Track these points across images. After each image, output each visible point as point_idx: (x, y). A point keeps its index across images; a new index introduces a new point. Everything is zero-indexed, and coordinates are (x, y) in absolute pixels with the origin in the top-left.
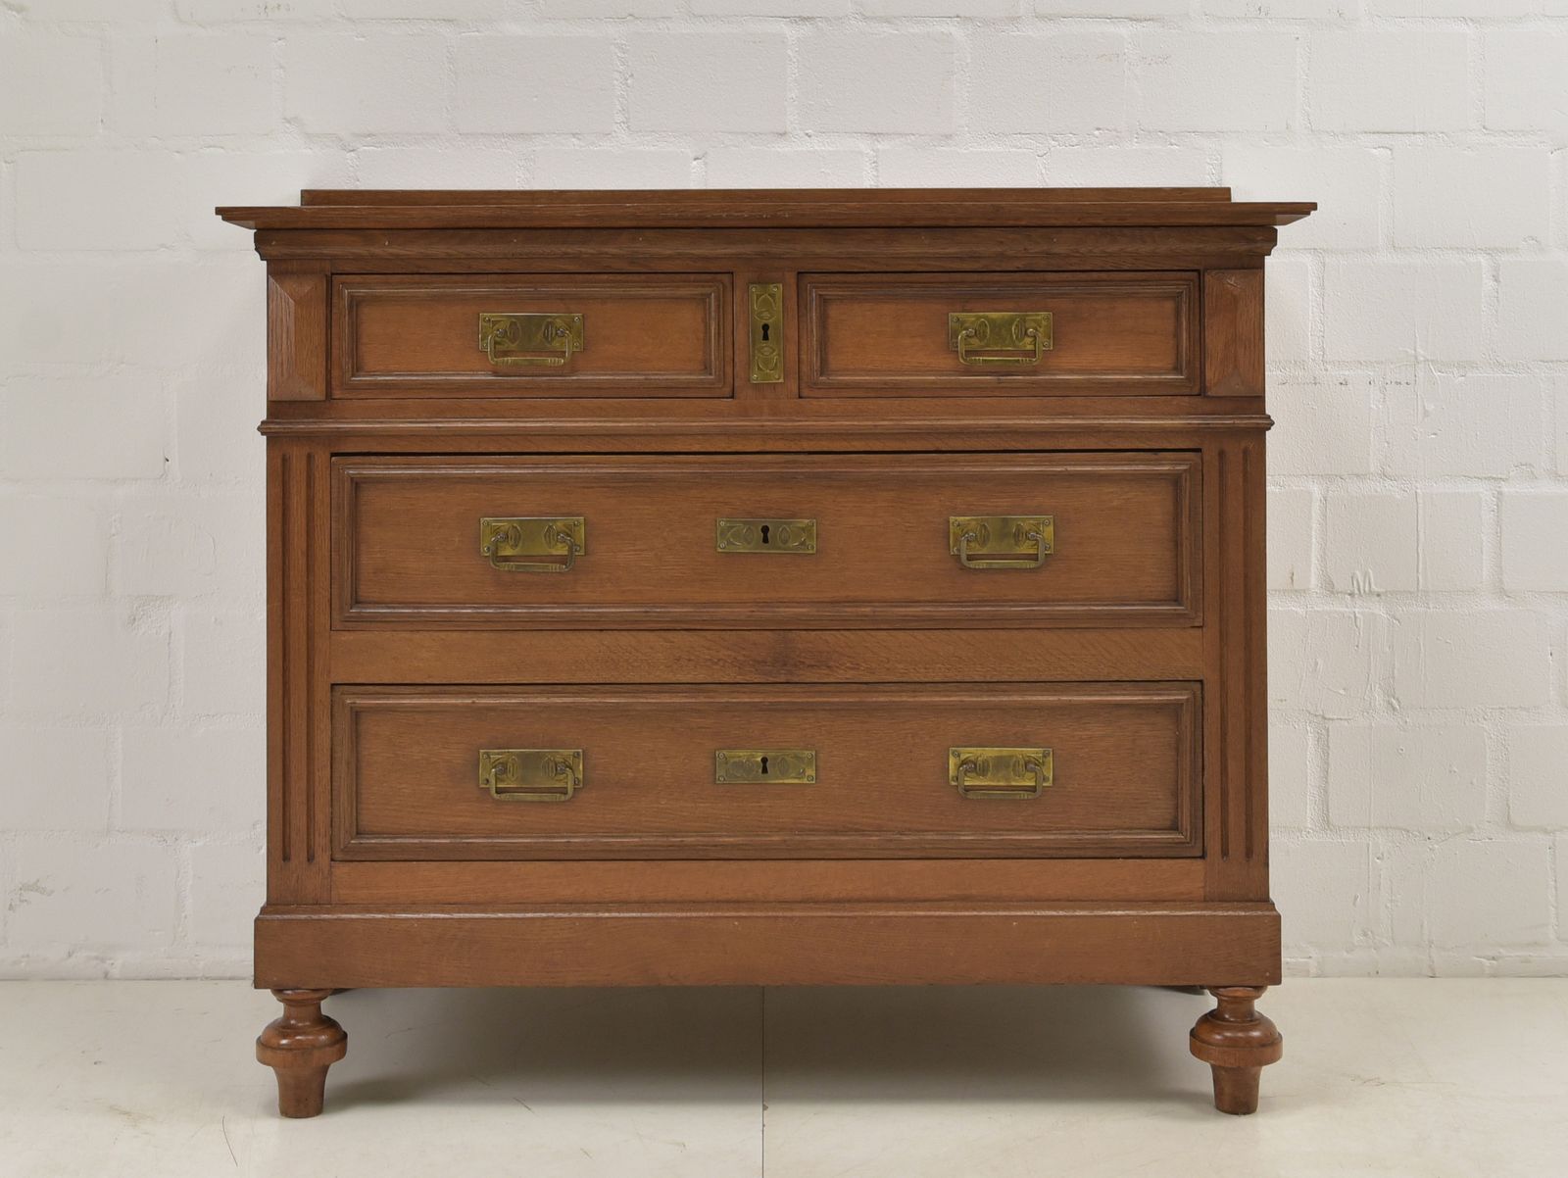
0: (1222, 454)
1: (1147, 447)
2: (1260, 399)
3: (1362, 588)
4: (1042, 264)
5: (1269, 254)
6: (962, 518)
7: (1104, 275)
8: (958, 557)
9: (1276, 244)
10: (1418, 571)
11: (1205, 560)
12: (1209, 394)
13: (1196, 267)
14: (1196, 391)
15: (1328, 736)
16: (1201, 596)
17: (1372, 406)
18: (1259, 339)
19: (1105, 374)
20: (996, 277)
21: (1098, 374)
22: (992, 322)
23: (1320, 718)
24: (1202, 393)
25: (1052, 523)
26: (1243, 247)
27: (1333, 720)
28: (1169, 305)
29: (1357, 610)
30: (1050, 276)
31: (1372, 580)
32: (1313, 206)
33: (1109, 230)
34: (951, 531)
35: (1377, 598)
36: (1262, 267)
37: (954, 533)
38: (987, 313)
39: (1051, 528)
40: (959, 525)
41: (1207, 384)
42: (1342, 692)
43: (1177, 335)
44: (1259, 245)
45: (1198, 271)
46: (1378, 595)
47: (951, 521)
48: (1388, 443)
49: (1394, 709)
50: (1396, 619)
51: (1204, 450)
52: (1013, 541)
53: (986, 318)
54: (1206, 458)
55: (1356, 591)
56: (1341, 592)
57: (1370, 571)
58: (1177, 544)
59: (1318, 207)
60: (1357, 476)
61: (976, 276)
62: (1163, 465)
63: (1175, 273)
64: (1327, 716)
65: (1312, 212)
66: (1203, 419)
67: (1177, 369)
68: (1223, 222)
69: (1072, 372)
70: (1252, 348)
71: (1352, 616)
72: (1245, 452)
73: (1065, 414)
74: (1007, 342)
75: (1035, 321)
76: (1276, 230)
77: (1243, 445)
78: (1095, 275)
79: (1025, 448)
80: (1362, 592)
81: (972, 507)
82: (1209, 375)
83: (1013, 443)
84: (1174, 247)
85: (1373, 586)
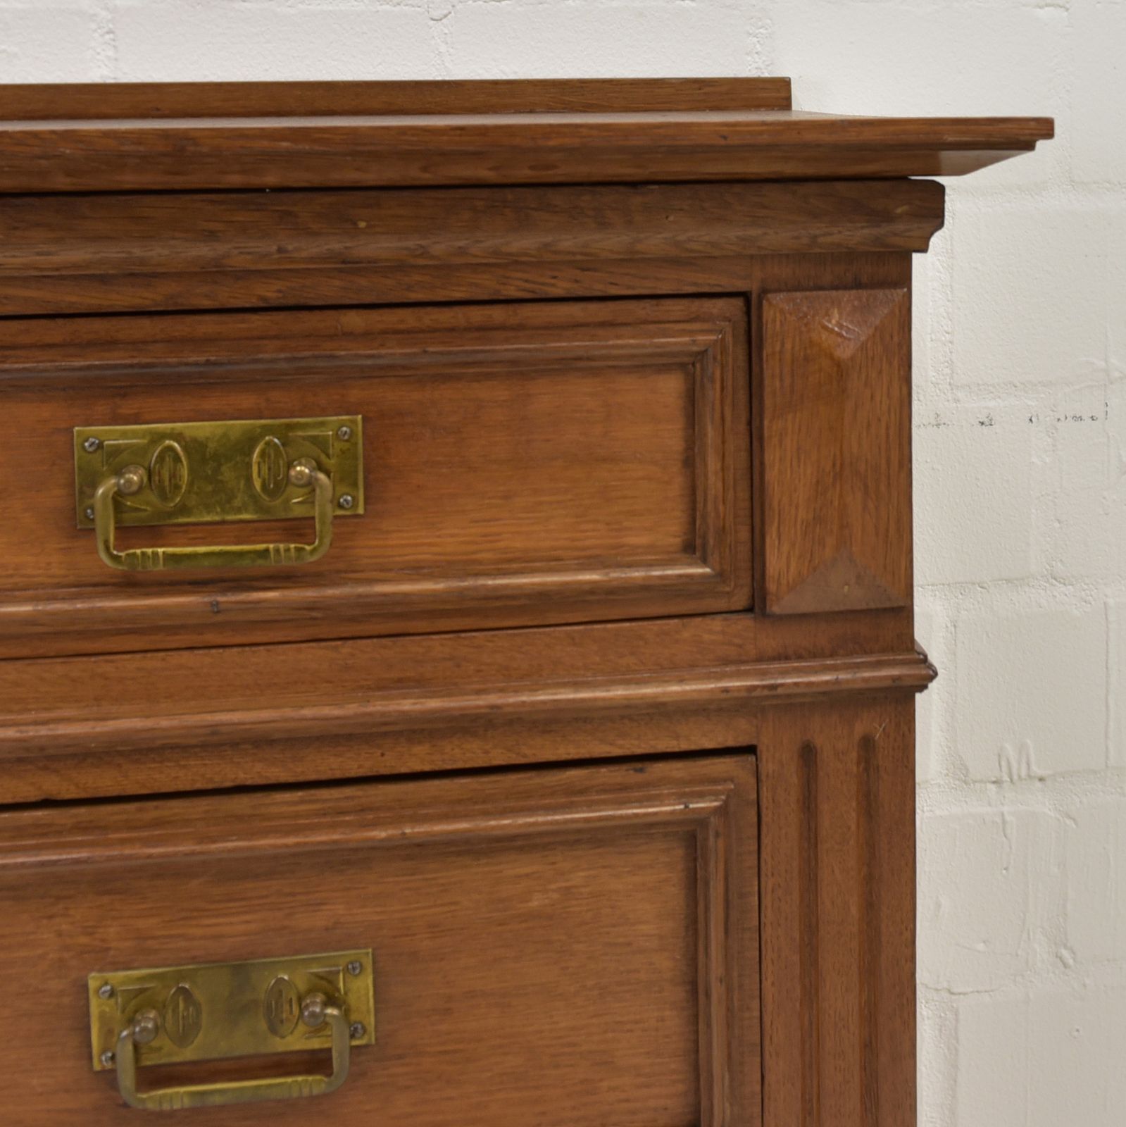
0: (808, 754)
1: (616, 752)
2: (904, 613)
3: (1015, 771)
4: (331, 289)
5: (924, 249)
6: (122, 974)
7: (498, 314)
8: (109, 1078)
9: (941, 225)
10: (1106, 737)
11: (767, 1019)
12: (776, 609)
13: (740, 285)
14: (741, 600)
15: (957, 1020)
16: (757, 1110)
17: (1034, 460)
18: (901, 465)
19: (505, 573)
20: (207, 326)
21: (487, 574)
22: (195, 448)
23: (945, 995)
24: (756, 606)
25: (369, 969)
26: (855, 234)
27: (964, 994)
28: (671, 387)
29: (1006, 809)
30: (354, 320)
31: (1033, 759)
32: (1045, 128)
33: (509, 195)
34: (94, 1010)
35: (1038, 784)
36: (904, 280)
37: (102, 1016)
38: (179, 425)
39: (367, 981)
40: (112, 994)
41: (771, 586)
42: (981, 947)
43: (691, 461)
44: (900, 227)
45: (745, 296)
46: (1041, 779)
47: (93, 984)
48: (1059, 522)
49: (1065, 965)
50: (1070, 817)
51: (762, 748)
52: (263, 1025)
53: (178, 437)
54: (768, 767)
55: (1006, 778)
56: (981, 781)
57: (1029, 741)
58: (694, 988)
59: (1057, 130)
60: (1008, 581)
61: (146, 327)
62: (659, 799)
63: (685, 302)
64: (955, 990)
65: (1040, 144)
66: (763, 674)
67: (692, 548)
68: (810, 170)
69: (417, 570)
70: (883, 488)
71: (999, 820)
72: (867, 744)
73: (402, 685)
74: (237, 503)
75: (314, 440)
76: (941, 189)
77: (860, 729)
78: (477, 315)
79: (291, 779)
80: (1015, 777)
81: (150, 943)
82: (775, 563)
83: (259, 767)
84: (682, 237)
85: (1034, 768)
